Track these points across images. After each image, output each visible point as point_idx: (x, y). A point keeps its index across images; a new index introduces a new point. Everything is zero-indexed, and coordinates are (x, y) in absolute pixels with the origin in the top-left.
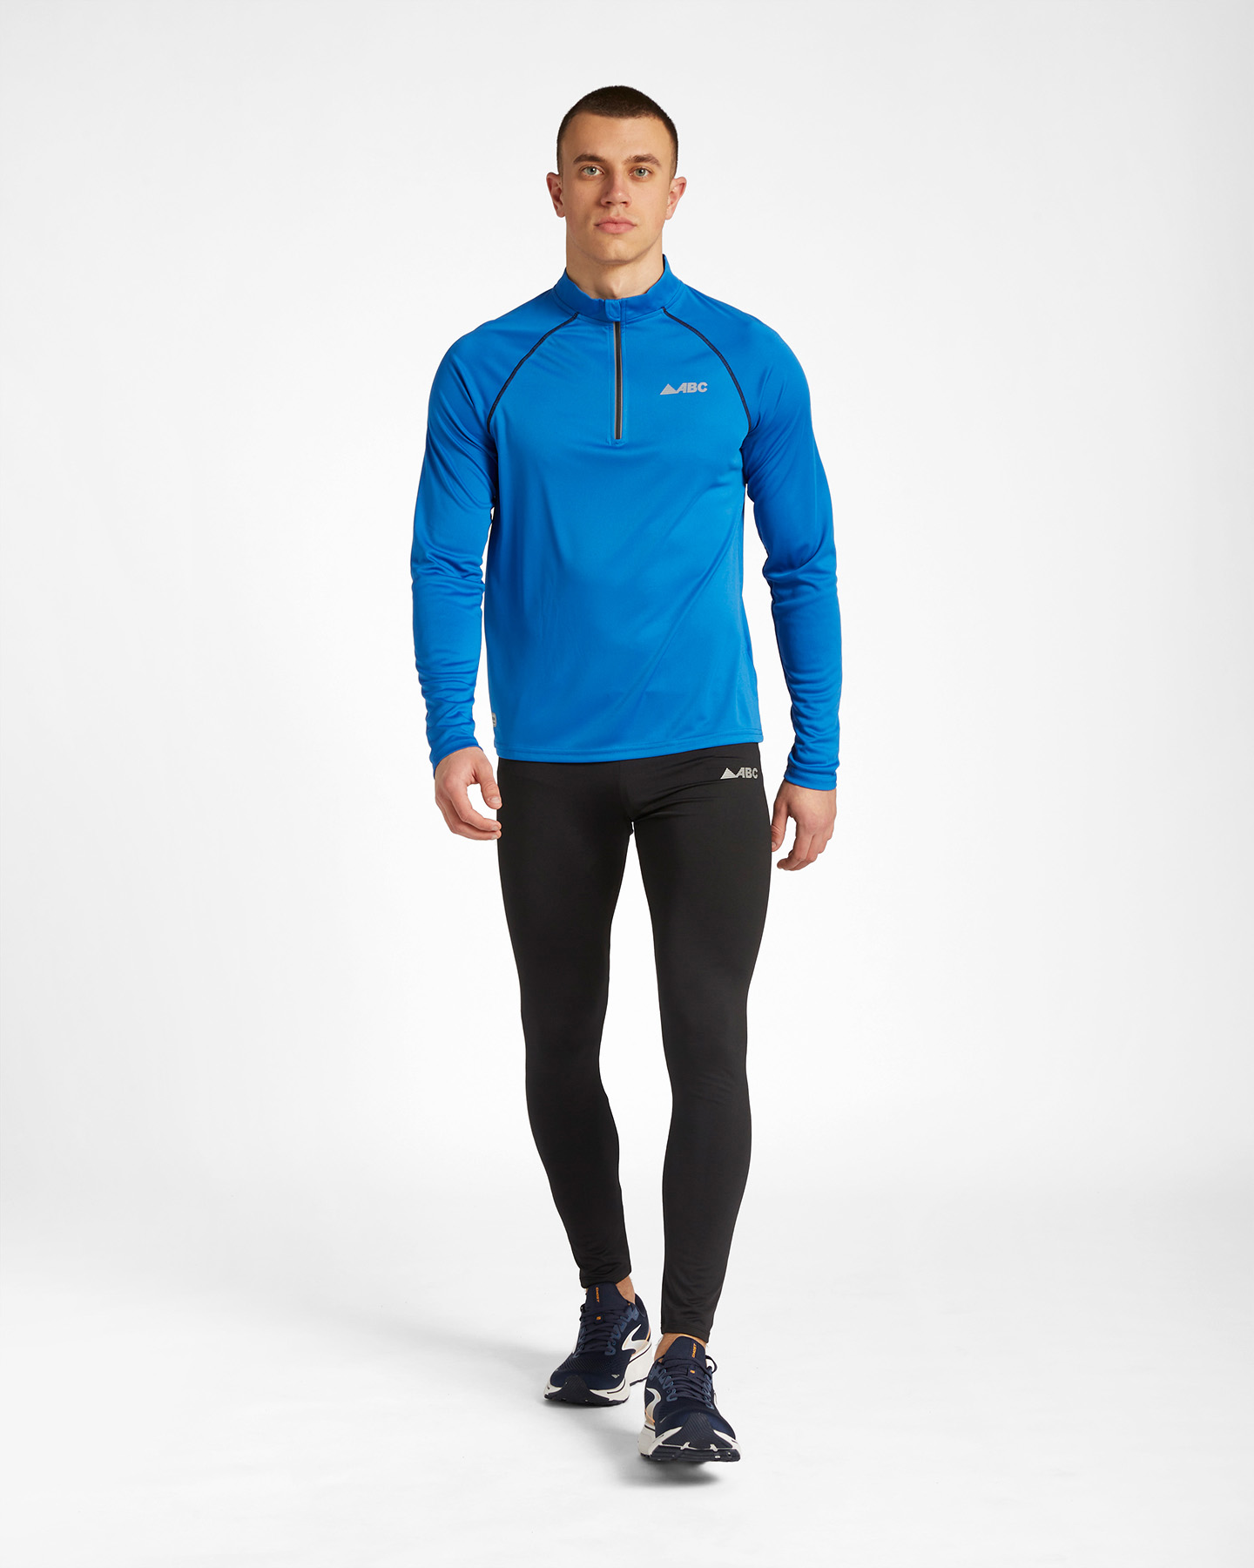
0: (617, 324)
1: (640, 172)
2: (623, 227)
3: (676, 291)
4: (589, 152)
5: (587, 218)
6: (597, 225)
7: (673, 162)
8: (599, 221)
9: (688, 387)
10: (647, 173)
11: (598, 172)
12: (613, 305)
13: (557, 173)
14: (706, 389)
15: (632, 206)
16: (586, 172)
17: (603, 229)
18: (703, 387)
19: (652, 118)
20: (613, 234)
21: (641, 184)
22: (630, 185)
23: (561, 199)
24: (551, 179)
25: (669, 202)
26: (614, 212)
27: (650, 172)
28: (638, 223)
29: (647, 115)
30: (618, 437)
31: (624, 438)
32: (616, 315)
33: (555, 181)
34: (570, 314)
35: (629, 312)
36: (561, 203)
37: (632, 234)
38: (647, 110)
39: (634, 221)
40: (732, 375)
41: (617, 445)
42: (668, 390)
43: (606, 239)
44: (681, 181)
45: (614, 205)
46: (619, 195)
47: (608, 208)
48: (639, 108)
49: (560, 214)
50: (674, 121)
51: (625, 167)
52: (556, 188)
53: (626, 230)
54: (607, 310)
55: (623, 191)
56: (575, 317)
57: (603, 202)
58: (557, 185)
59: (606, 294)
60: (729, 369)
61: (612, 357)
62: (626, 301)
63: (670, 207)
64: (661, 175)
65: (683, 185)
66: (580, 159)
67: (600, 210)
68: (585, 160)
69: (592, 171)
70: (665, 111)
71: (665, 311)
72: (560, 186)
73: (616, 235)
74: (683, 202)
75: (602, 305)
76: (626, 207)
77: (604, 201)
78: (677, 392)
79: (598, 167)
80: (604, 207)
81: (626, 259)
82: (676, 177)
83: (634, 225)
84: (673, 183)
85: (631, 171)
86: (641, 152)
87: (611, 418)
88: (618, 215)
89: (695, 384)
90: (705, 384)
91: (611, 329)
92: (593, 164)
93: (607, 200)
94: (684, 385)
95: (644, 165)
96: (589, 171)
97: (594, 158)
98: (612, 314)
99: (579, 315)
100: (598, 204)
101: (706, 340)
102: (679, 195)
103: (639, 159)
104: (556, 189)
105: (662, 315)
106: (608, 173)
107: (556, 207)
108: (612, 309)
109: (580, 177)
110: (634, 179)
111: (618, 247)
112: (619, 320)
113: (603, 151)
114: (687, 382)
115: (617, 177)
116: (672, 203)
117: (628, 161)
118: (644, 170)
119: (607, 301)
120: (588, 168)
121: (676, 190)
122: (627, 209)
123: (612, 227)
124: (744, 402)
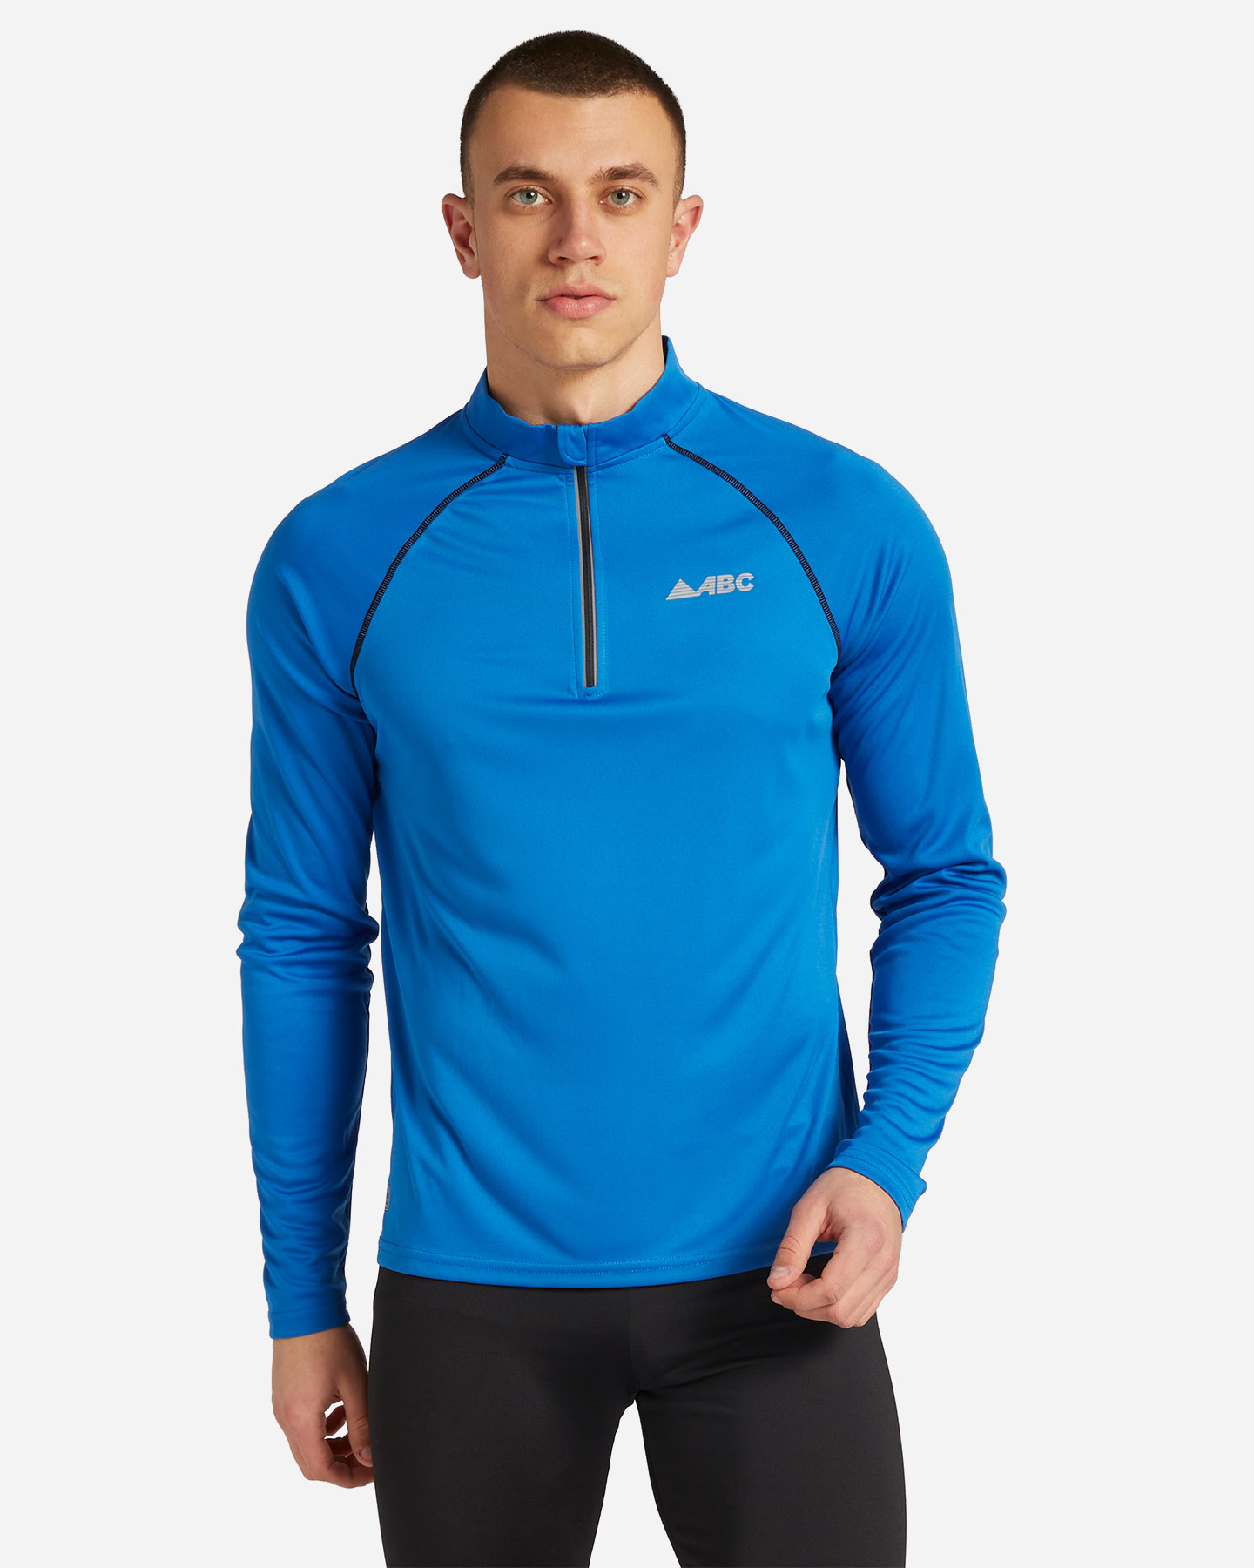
0: (581, 469)
1: (620, 196)
2: (590, 305)
3: (688, 404)
4: (524, 162)
5: (523, 288)
6: (543, 301)
7: (678, 172)
8: (546, 292)
9: (719, 584)
10: (632, 198)
11: (540, 200)
12: (572, 437)
13: (462, 195)
14: (751, 586)
15: (606, 263)
16: (518, 200)
17: (553, 309)
18: (745, 582)
19: (638, 94)
20: (573, 319)
21: (621, 219)
22: (601, 221)
23: (472, 243)
24: (450, 208)
25: (673, 243)
26: (574, 278)
27: (638, 196)
28: (619, 295)
29: (629, 89)
30: (590, 683)
31: (602, 685)
32: (577, 454)
33: (458, 209)
34: (492, 459)
35: (603, 449)
36: (471, 252)
37: (610, 315)
38: (628, 78)
39: (610, 289)
40: (800, 555)
41: (589, 698)
42: (681, 591)
43: (561, 328)
44: (692, 204)
45: (573, 263)
46: (583, 246)
47: (562, 268)
48: (614, 77)
49: (470, 272)
50: (676, 93)
51: (591, 189)
52: (462, 223)
53: (598, 309)
54: (561, 444)
55: (590, 237)
56: (501, 463)
57: (553, 256)
58: (463, 218)
59: (560, 419)
60: (794, 546)
61: (573, 532)
62: (597, 429)
63: (675, 254)
64: (658, 200)
65: (697, 210)
66: (505, 176)
67: (549, 272)
68: (517, 178)
69: (529, 196)
70: (660, 74)
71: (669, 442)
72: (468, 219)
73: (579, 320)
74: (697, 240)
75: (551, 435)
76: (597, 265)
77: (555, 257)
78: (698, 594)
79: (541, 190)
80: (554, 266)
81: (598, 362)
82: (684, 197)
83: (610, 299)
84: (680, 208)
85: (603, 195)
86: (620, 161)
87: (576, 649)
88: (582, 281)
89: (730, 577)
90: (750, 577)
91: (569, 480)
92: (532, 185)
93: (559, 255)
94: (710, 579)
95: (626, 184)
96: (524, 198)
97: (532, 175)
98: (571, 453)
99: (509, 459)
100: (544, 260)
101: (748, 494)
102: (690, 228)
103: (618, 174)
104: (458, 224)
105: (661, 446)
106: (560, 201)
107: (461, 259)
108: (570, 444)
109: (507, 208)
110: (608, 210)
111: (581, 341)
112: (583, 463)
113: (550, 161)
114: (715, 574)
115: (577, 210)
116: (677, 245)
117: (595, 179)
118: (627, 192)
119: (561, 428)
120: (521, 191)
121: (685, 220)
122: (600, 268)
123: (571, 305)
124: (824, 604)
